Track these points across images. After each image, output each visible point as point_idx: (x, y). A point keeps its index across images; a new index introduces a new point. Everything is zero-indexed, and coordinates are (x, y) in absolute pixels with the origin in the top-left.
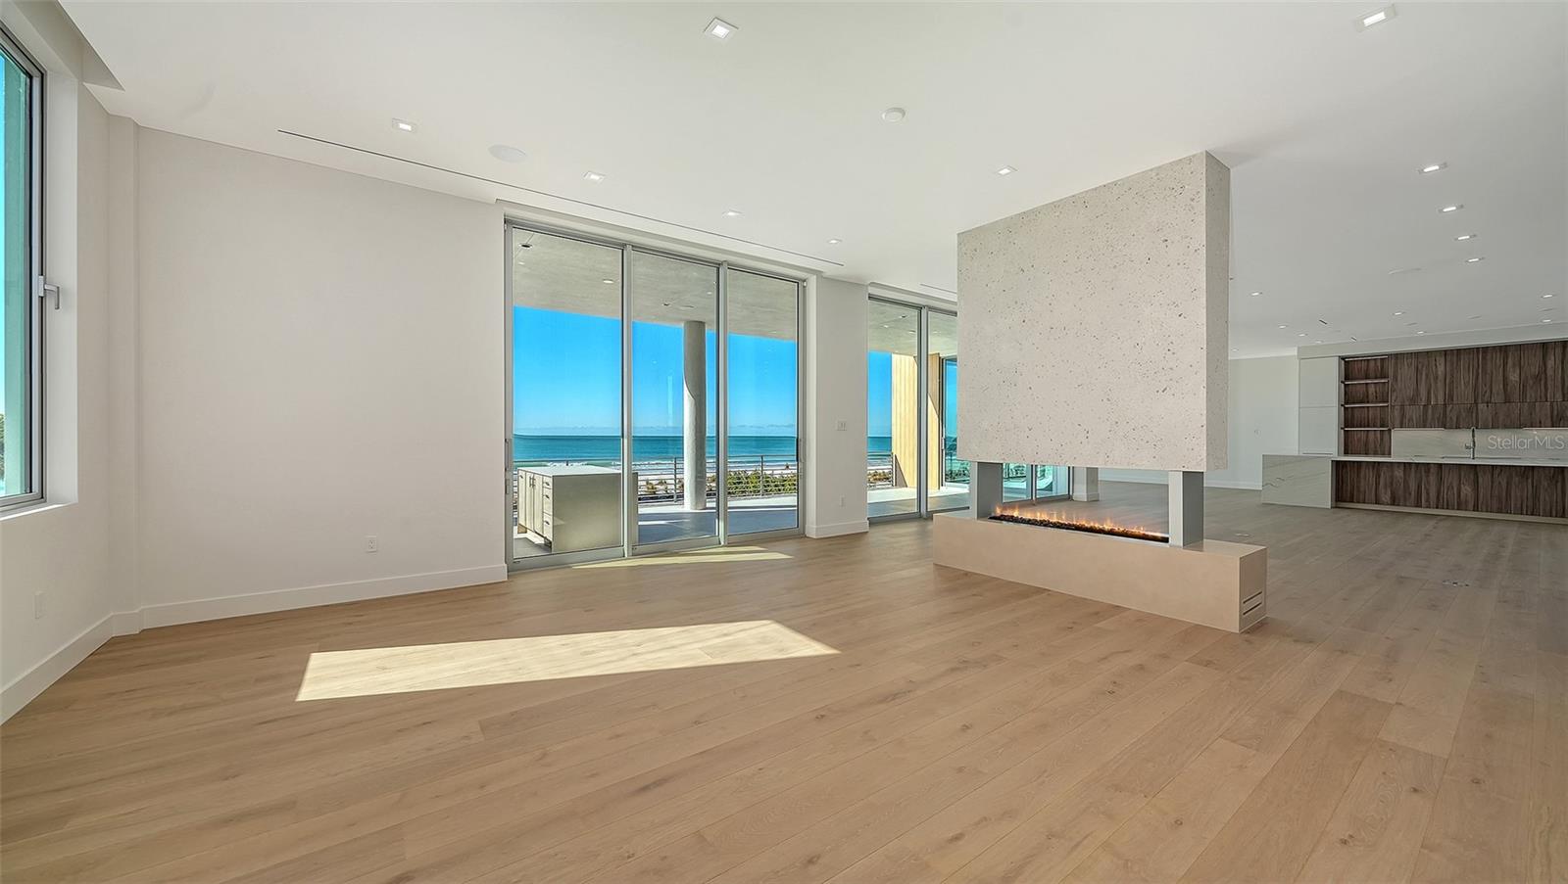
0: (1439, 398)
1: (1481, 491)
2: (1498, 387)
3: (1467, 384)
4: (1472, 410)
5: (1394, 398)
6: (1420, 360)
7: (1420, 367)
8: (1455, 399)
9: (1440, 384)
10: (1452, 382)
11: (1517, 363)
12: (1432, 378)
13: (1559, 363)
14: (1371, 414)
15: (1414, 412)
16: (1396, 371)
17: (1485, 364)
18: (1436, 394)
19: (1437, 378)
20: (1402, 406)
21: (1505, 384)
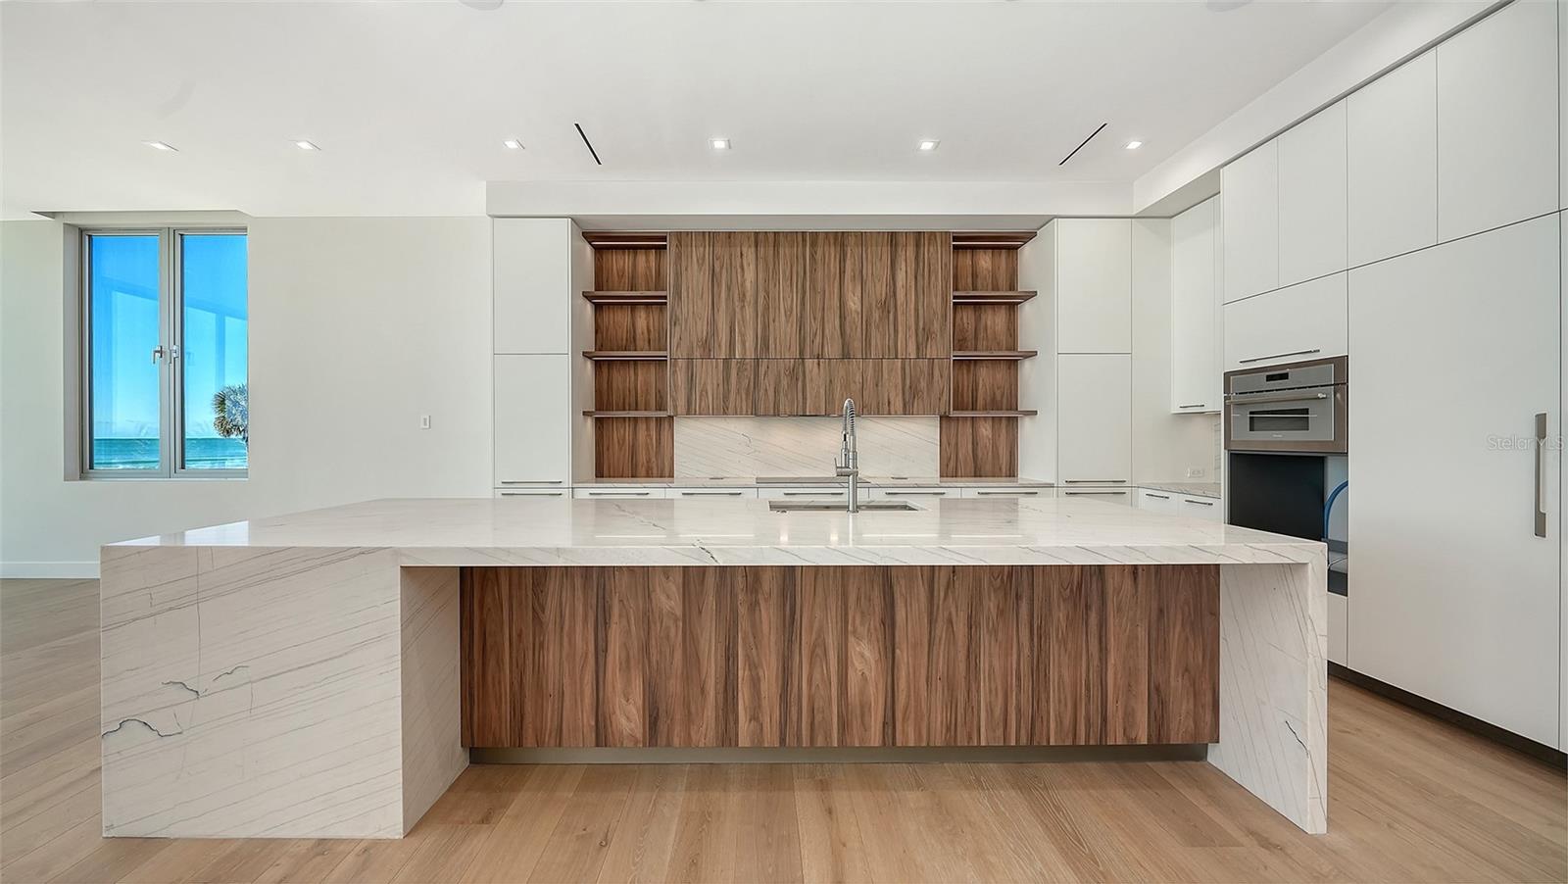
0: (744, 348)
2: (833, 323)
3: (788, 314)
4: (796, 374)
5: (675, 341)
6: (718, 250)
7: (717, 269)
8: (772, 346)
9: (749, 312)
10: (767, 308)
11: (857, 273)
12: (736, 296)
13: (911, 277)
14: (640, 378)
15: (709, 375)
16: (678, 275)
17: (814, 270)
18: (743, 335)
19: (744, 295)
20: (690, 360)
21: (842, 317)
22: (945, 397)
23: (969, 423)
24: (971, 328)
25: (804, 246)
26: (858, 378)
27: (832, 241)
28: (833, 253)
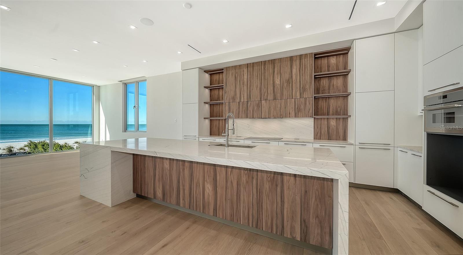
0: (244, 99)
1: (219, 190)
2: (271, 88)
3: (257, 87)
4: (259, 105)
5: (225, 98)
6: (237, 70)
7: (237, 76)
8: (252, 97)
9: (245, 87)
10: (250, 86)
11: (279, 71)
12: (242, 84)
13: (298, 70)
14: (220, 108)
15: (234, 106)
16: (226, 79)
17: (265, 73)
18: (243, 95)
19: (244, 83)
20: (229, 103)
21: (274, 87)
22: (311, 111)
23: (326, 120)
24: (327, 86)
25: (262, 65)
26: (279, 106)
27: (270, 63)
28: (271, 66)
